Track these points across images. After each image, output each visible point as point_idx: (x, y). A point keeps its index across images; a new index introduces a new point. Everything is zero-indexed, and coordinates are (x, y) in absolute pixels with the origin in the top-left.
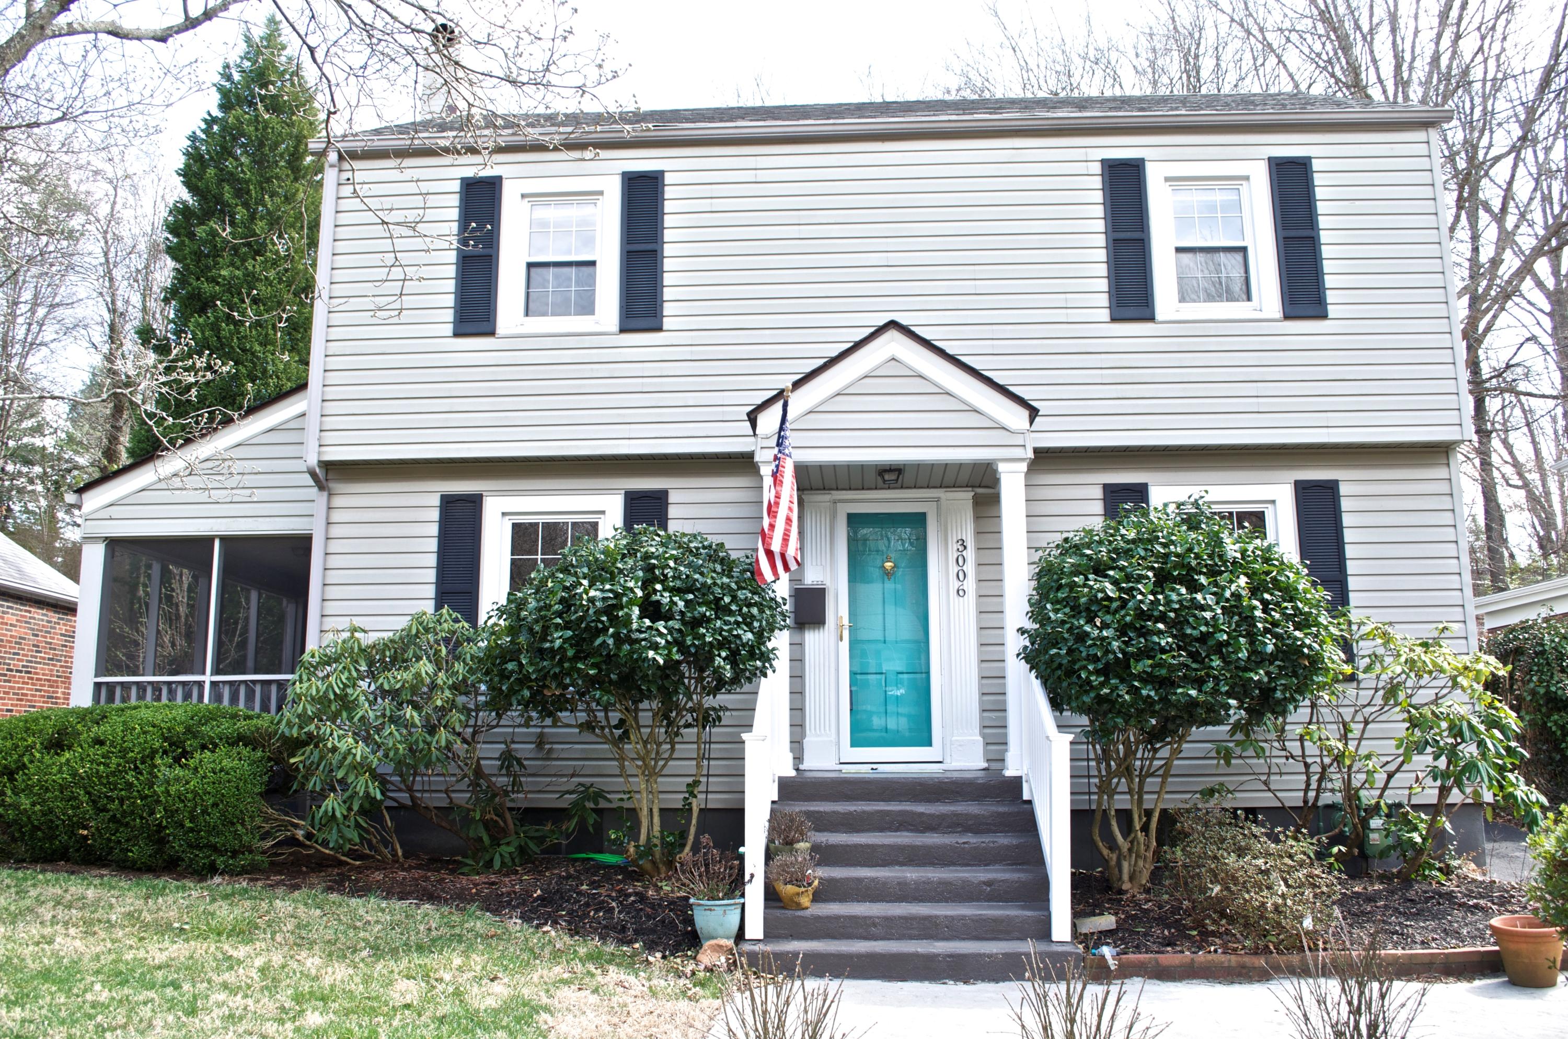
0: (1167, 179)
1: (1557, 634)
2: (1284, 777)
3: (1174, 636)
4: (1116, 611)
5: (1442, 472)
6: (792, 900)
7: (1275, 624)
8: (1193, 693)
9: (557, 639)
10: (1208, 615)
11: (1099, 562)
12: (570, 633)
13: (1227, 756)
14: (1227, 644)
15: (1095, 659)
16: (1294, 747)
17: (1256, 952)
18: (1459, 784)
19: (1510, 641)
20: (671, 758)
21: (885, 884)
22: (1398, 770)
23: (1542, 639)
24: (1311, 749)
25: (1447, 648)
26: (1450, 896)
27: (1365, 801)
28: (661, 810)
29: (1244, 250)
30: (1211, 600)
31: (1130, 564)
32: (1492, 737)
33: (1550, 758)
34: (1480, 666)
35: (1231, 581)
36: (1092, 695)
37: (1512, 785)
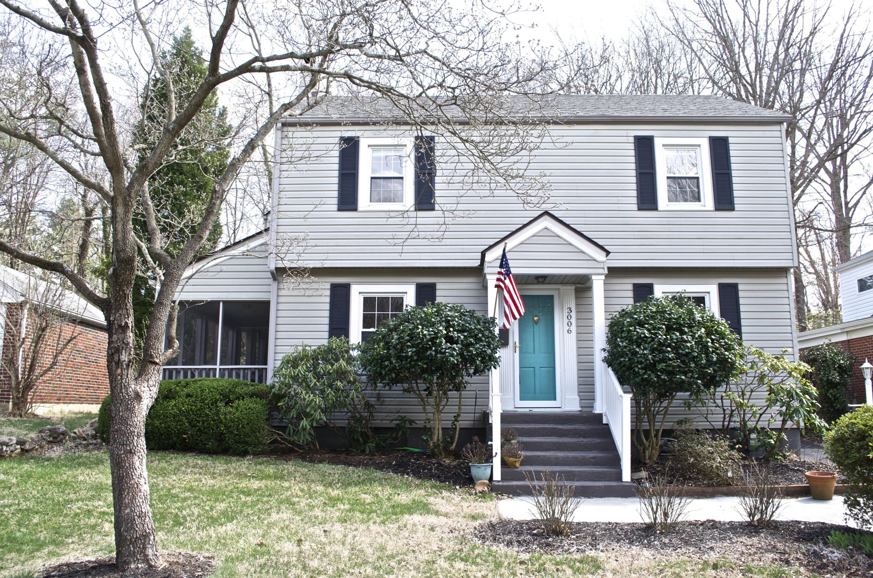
0: (664, 145)
1: (833, 352)
2: (714, 416)
3: (674, 354)
4: (650, 343)
5: (784, 280)
6: (512, 464)
7: (717, 349)
8: (683, 377)
9: (410, 352)
10: (689, 345)
11: (641, 321)
12: (414, 349)
13: (689, 407)
14: (697, 357)
15: (641, 363)
16: (719, 402)
17: (708, 486)
18: (791, 418)
19: (811, 355)
20: (446, 405)
21: (549, 458)
22: (764, 413)
23: (826, 354)
24: (727, 402)
25: (787, 358)
26: (786, 466)
27: (749, 426)
28: (443, 429)
29: (697, 178)
30: (690, 338)
31: (655, 322)
32: (805, 398)
33: (828, 410)
34: (801, 368)
35: (698, 330)
36: (640, 378)
37: (814, 419)
